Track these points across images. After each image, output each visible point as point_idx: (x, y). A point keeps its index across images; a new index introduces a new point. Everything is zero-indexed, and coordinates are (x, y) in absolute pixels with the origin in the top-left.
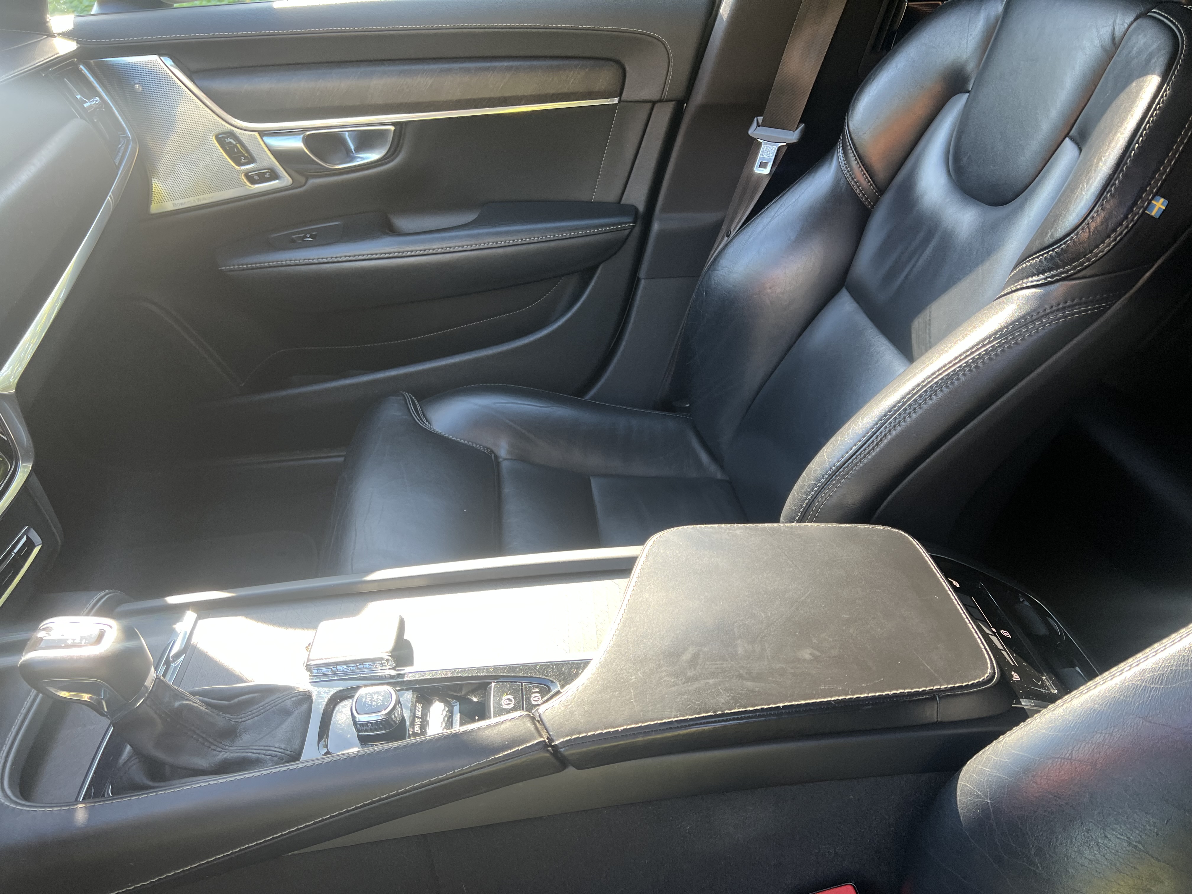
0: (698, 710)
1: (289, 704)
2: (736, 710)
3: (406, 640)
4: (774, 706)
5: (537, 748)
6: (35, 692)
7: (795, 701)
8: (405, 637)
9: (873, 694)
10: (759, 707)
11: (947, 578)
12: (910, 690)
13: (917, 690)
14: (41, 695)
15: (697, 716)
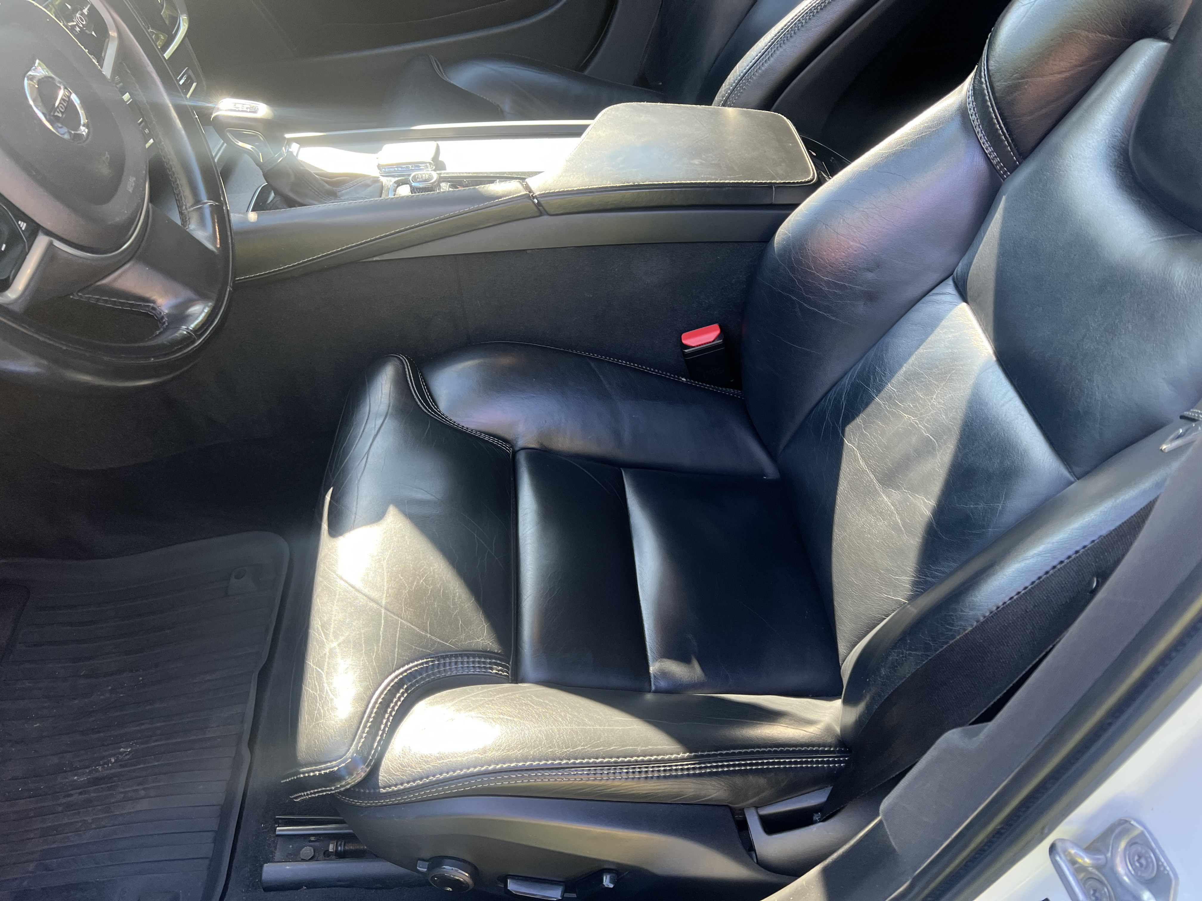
0: (624, 182)
1: (369, 182)
2: (647, 183)
3: (441, 161)
4: (670, 182)
5: (524, 197)
6: (222, 141)
7: (684, 181)
8: (440, 159)
9: (733, 181)
10: (661, 183)
11: (808, 149)
12: (757, 181)
13: (762, 181)
14: (225, 145)
15: (623, 185)
